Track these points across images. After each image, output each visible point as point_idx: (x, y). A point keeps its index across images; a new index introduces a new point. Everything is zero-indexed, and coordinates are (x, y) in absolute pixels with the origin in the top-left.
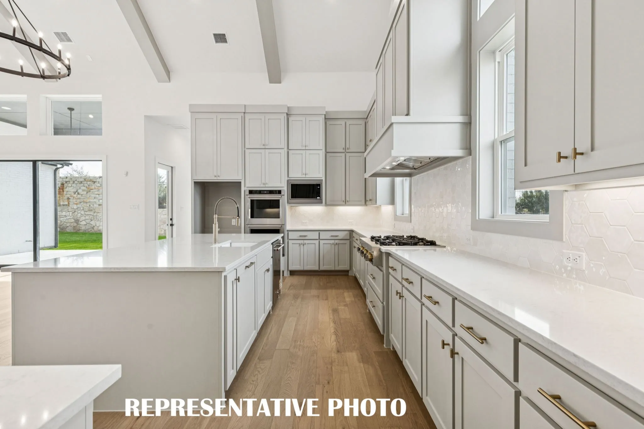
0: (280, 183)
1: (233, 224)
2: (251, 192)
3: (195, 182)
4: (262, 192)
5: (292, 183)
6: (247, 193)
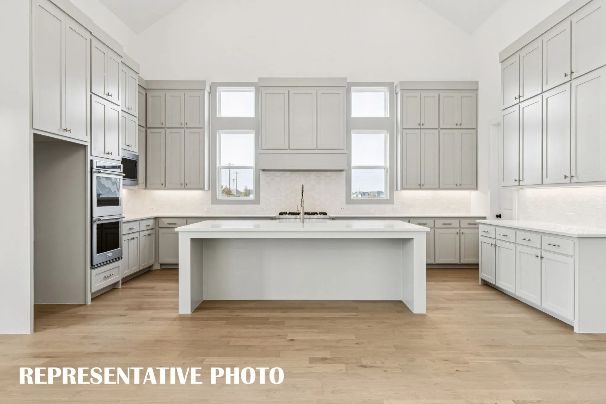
0: (118, 155)
3: (34, 135)
6: (94, 165)
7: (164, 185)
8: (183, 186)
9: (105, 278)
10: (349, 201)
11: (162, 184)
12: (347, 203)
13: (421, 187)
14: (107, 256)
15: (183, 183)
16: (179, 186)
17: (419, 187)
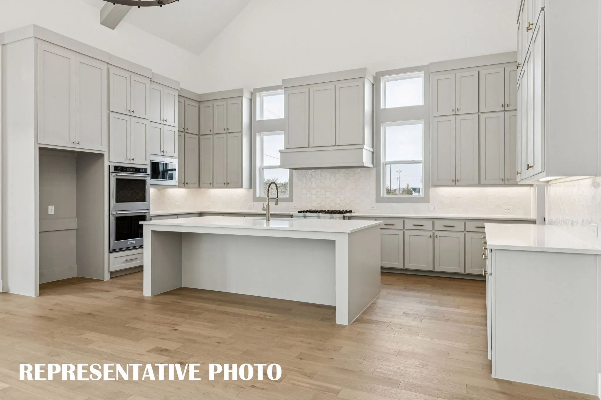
0: (145, 160)
1: (50, 213)
2: (116, 169)
3: (40, 148)
4: (128, 169)
5: (152, 161)
6: (112, 169)
7: (212, 184)
8: (226, 184)
9: (127, 261)
10: (379, 199)
11: (211, 184)
12: (377, 201)
13: (456, 183)
14: (129, 243)
15: (226, 182)
16: (223, 185)
17: (454, 183)
